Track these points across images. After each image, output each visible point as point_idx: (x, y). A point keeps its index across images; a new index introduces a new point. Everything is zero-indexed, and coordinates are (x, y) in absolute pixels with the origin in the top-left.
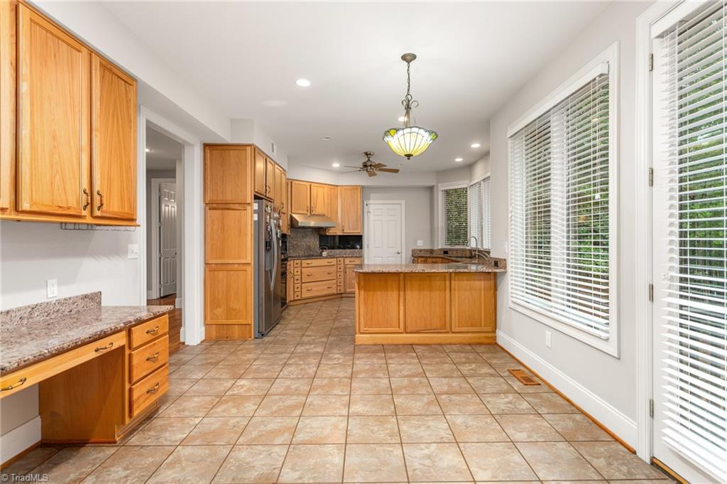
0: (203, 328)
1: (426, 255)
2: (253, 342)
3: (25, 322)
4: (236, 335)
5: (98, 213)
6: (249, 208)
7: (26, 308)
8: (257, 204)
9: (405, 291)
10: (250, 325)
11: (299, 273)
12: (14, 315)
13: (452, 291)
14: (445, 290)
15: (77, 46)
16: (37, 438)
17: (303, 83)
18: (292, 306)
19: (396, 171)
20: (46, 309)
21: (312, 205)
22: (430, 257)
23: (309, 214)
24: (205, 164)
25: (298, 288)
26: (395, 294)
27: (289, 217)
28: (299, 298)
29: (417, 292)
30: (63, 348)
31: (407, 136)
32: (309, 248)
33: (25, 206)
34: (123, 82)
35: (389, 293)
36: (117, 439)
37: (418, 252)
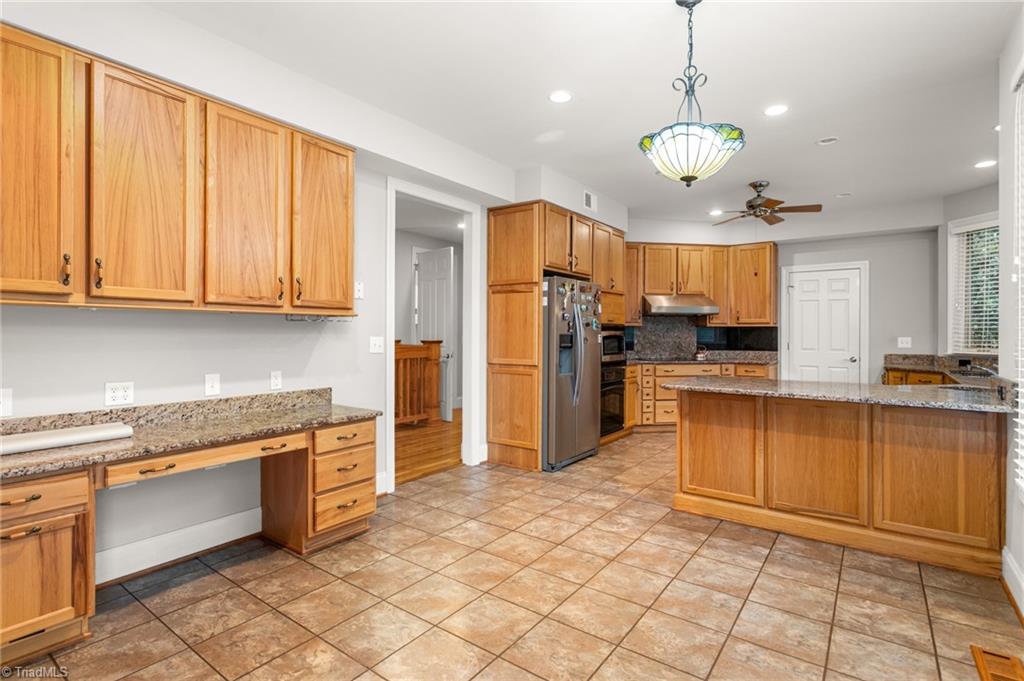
0: (486, 446)
1: (907, 367)
2: (540, 475)
3: (244, 411)
4: (521, 461)
5: (297, 302)
6: (536, 289)
7: (245, 398)
8: (547, 283)
9: (766, 430)
10: (536, 451)
11: (651, 384)
12: (233, 403)
13: (877, 444)
14: (857, 439)
15: (271, 127)
16: (257, 528)
17: (561, 97)
18: (637, 433)
19: (817, 208)
20: (267, 401)
21: (680, 280)
22: (914, 371)
23: (675, 294)
24: (489, 235)
25: (648, 407)
26: (747, 433)
27: (640, 300)
28: (651, 422)
29: (793, 436)
30: (218, 441)
31: (670, 143)
32: (679, 347)
33: (211, 298)
34: (334, 155)
35: (735, 430)
36: (304, 551)
37: (901, 361)
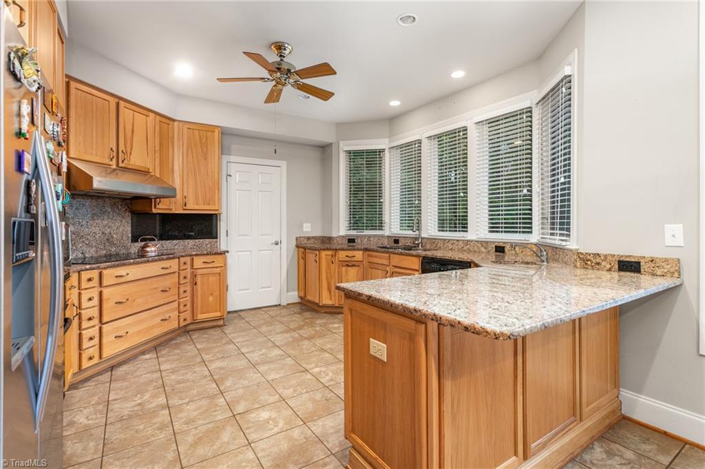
21: (122, 147)
23: (115, 167)
25: (91, 339)
28: (94, 362)
37: (306, 241)
